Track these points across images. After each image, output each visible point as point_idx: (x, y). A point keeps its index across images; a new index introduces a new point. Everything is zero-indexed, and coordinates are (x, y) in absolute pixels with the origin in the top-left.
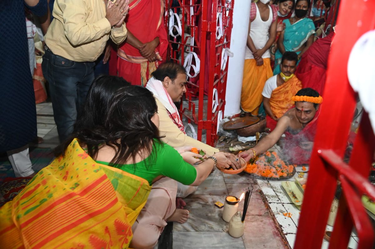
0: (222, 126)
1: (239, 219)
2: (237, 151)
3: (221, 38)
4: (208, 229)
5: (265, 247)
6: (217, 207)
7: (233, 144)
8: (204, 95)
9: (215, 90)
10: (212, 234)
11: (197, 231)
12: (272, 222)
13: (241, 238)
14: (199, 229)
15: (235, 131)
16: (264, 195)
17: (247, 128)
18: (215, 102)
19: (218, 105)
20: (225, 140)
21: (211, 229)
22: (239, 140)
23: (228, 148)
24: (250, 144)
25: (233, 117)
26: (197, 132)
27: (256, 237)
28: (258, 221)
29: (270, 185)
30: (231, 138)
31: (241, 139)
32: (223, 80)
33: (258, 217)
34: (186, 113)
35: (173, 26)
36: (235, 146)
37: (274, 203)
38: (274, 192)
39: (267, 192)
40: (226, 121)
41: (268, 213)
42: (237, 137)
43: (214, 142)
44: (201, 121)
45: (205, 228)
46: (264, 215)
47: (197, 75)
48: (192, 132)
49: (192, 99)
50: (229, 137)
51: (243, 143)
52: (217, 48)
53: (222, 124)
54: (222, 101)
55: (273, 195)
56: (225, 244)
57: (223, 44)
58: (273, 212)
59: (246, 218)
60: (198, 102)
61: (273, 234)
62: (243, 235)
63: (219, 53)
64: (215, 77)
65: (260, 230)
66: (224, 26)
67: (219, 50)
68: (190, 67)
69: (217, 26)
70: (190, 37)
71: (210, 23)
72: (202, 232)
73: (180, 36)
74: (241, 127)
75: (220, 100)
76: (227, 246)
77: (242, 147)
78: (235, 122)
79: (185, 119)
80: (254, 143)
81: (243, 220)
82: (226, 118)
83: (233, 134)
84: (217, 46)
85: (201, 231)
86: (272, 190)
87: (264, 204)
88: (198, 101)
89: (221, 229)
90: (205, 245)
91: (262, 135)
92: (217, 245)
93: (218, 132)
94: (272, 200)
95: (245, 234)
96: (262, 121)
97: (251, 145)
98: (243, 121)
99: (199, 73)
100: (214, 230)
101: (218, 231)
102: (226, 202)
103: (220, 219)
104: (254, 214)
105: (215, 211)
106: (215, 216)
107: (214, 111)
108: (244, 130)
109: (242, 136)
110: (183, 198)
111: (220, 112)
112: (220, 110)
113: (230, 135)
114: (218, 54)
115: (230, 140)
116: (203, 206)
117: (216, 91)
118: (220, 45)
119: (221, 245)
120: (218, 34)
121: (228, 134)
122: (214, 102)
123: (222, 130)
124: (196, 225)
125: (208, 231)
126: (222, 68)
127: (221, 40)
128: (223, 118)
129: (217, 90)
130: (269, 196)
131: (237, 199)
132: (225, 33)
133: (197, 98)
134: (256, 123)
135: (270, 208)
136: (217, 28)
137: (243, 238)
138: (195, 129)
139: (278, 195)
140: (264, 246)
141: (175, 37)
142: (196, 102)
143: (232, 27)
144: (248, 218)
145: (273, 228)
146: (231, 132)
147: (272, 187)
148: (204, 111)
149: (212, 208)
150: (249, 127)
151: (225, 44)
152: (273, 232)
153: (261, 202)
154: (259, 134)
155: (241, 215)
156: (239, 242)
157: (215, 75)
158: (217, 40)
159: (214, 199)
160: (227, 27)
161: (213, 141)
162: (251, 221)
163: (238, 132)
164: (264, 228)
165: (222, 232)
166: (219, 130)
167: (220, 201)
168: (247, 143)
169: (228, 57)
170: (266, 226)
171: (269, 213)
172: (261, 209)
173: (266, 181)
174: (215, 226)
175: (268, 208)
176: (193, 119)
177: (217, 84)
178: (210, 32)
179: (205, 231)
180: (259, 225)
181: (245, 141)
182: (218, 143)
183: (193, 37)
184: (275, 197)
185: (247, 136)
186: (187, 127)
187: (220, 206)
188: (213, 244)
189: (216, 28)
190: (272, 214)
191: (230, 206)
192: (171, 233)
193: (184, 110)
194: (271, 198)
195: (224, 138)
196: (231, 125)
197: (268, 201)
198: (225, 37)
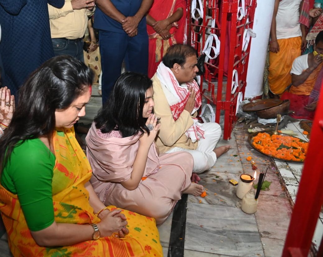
0: (242, 107)
1: (253, 196)
2: (256, 132)
3: (243, 19)
4: (221, 203)
5: (278, 226)
6: (231, 185)
7: (252, 126)
8: (224, 76)
9: (234, 71)
10: (225, 208)
11: (210, 204)
12: (288, 204)
13: (253, 215)
14: (212, 202)
15: (255, 112)
16: (282, 177)
17: (268, 110)
18: (235, 83)
19: (238, 86)
20: (244, 121)
21: (224, 204)
22: (259, 122)
23: (247, 129)
24: (270, 127)
25: (254, 99)
26: (215, 113)
27: (269, 215)
28: (273, 200)
29: (289, 167)
30: (251, 120)
31: (260, 121)
32: (244, 61)
33: (274, 197)
34: (205, 94)
35: (195, 9)
36: (254, 127)
37: (292, 185)
38: (293, 175)
39: (285, 174)
40: (246, 103)
41: (284, 194)
42: (256, 119)
43: (232, 123)
44: (219, 101)
45: (218, 202)
46: (279, 196)
47: (217, 56)
48: (211, 113)
49: (212, 80)
50: (248, 118)
51: (263, 125)
52: (239, 29)
53: (241, 106)
54: (242, 83)
55: (291, 178)
56: (236, 218)
57: (245, 24)
58: (290, 193)
59: (259, 197)
60: (217, 84)
61: (287, 215)
62: (256, 212)
63: (240, 34)
64: (236, 58)
65: (274, 210)
66: (247, 6)
67: (241, 31)
68: (211, 48)
69: (239, 6)
70: (211, 19)
71: (231, 4)
72: (215, 206)
73: (201, 18)
74: (262, 109)
75: (241, 81)
76: (238, 220)
77: (261, 129)
78: (256, 104)
79: (205, 100)
80: (275, 125)
81: (256, 197)
82: (246, 99)
83: (252, 116)
84: (238, 27)
85: (214, 204)
86: (291, 173)
87: (281, 185)
88: (217, 82)
89: (234, 205)
90: (218, 217)
91: (284, 118)
92: (229, 219)
93: (237, 114)
94: (290, 182)
95: (257, 212)
96: (285, 103)
97: (272, 127)
98: (265, 103)
99: (219, 54)
100: (227, 205)
101: (231, 206)
102: (240, 180)
103: (233, 195)
104: (268, 194)
105: (229, 188)
106: (229, 192)
107: (233, 92)
108: (265, 112)
109: (262, 118)
110: (198, 174)
111: (240, 93)
112: (240, 91)
113: (250, 117)
114: (238, 35)
115: (249, 121)
116: (217, 183)
117: (236, 72)
118: (241, 26)
119: (233, 219)
120: (240, 15)
121: (247, 115)
122: (233, 83)
123: (241, 111)
124: (210, 199)
125: (221, 205)
126: (244, 49)
127: (243, 21)
128: (243, 99)
129: (237, 70)
130: (287, 178)
131: (252, 177)
132: (247, 13)
133: (216, 79)
134: (278, 106)
135: (287, 190)
136: (239, 8)
137: (256, 215)
138: (214, 110)
139: (297, 178)
140: (277, 224)
141: (197, 20)
142: (216, 84)
143: (256, 7)
144: (263, 198)
145: (289, 209)
146: (251, 114)
147: (291, 170)
148: (223, 92)
149: (227, 184)
150: (270, 109)
151: (248, 24)
152: (288, 213)
153: (278, 183)
154: (281, 116)
155: (254, 192)
156: (251, 218)
157: (236, 56)
158: (239, 20)
159: (229, 177)
160: (251, 7)
161: (231, 121)
162: (265, 201)
163: (259, 114)
164: (279, 208)
165: (234, 207)
166: (238, 111)
167: (235, 179)
168: (268, 125)
169: (251, 38)
170: (281, 207)
171: (286, 195)
172: (277, 190)
173: (285, 164)
174: (229, 202)
175: (285, 190)
176: (212, 99)
177: (237, 65)
178: (231, 13)
179: (218, 205)
180: (274, 204)
181: (265, 123)
182: (236, 124)
183: (214, 19)
184: (294, 180)
185: (267, 118)
186: (206, 108)
187: (234, 183)
188: (225, 217)
189: (237, 8)
190: (289, 196)
191: (244, 184)
192: (185, 203)
193: (203, 91)
194: (289, 181)
195: (243, 119)
196: (251, 107)
197: (285, 183)
198: (248, 17)
